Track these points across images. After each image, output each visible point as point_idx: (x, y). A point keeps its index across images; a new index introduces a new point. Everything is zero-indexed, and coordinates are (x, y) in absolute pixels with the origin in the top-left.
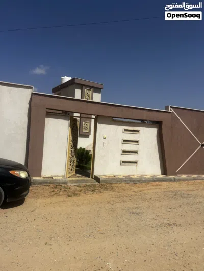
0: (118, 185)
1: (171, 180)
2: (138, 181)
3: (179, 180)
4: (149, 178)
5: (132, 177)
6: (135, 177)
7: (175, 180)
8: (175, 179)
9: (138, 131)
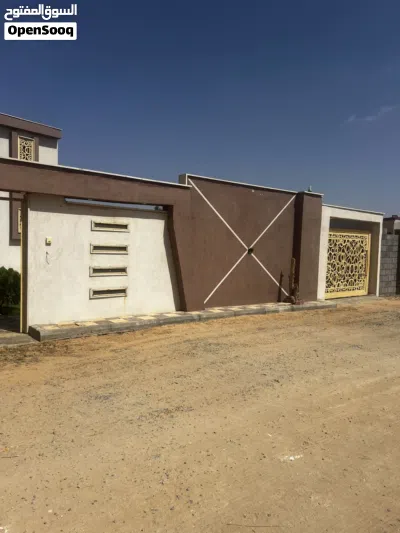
0: (81, 341)
1: (192, 320)
2: (127, 328)
3: (208, 318)
4: (150, 321)
5: (115, 321)
6: (122, 321)
7: (200, 319)
8: (199, 316)
9: (125, 227)
